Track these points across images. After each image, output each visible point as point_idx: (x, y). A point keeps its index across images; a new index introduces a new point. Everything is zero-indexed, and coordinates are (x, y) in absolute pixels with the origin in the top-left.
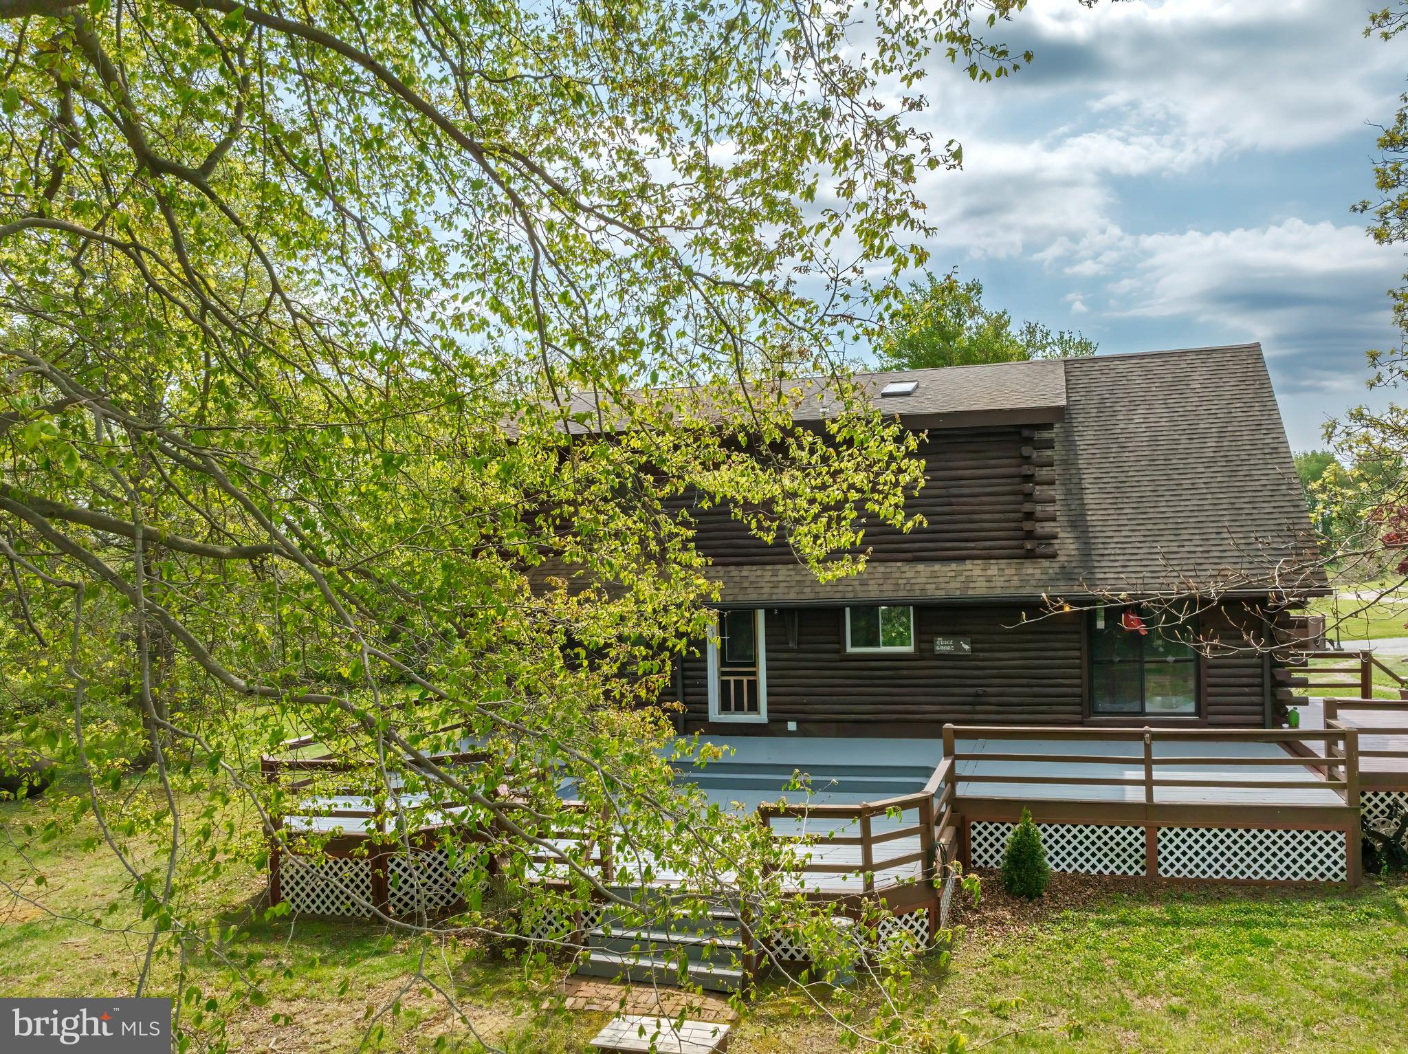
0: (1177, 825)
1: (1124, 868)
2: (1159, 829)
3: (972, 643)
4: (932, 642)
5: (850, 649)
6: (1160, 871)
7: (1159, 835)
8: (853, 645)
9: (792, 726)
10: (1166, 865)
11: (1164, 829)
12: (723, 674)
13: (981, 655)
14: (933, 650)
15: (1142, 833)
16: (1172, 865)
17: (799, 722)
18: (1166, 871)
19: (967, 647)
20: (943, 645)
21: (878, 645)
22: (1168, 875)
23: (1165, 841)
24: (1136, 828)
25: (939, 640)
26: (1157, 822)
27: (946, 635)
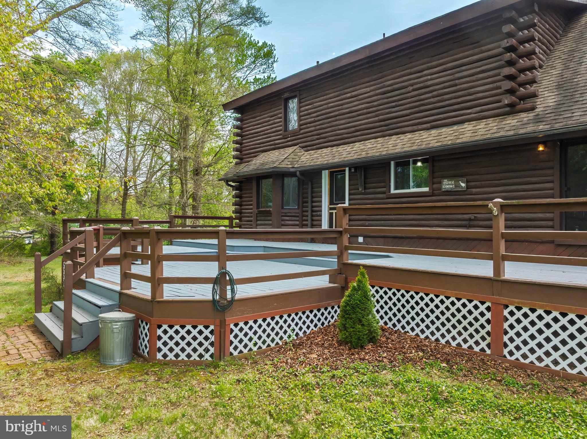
0: (526, 305)
1: (471, 342)
2: (507, 307)
3: (467, 182)
4: (440, 183)
5: (393, 191)
6: (506, 352)
7: (506, 312)
8: (396, 188)
9: (361, 239)
10: (511, 347)
11: (512, 308)
12: (331, 209)
13: (474, 190)
14: (440, 189)
15: (488, 309)
16: (518, 348)
17: (365, 237)
18: (511, 353)
19: (463, 185)
20: (447, 185)
21: (410, 188)
22: (513, 358)
23: (512, 320)
24: (483, 303)
25: (445, 181)
26: (504, 300)
27: (450, 177)
